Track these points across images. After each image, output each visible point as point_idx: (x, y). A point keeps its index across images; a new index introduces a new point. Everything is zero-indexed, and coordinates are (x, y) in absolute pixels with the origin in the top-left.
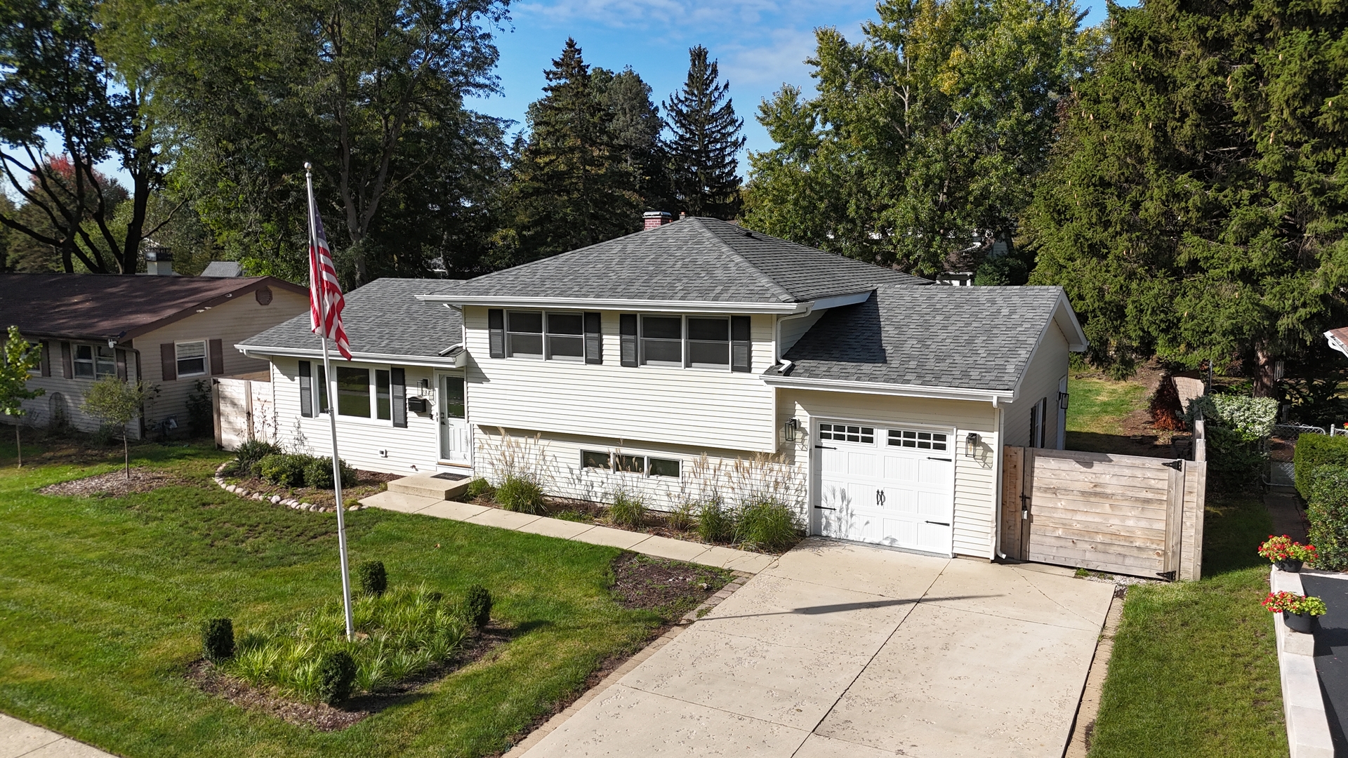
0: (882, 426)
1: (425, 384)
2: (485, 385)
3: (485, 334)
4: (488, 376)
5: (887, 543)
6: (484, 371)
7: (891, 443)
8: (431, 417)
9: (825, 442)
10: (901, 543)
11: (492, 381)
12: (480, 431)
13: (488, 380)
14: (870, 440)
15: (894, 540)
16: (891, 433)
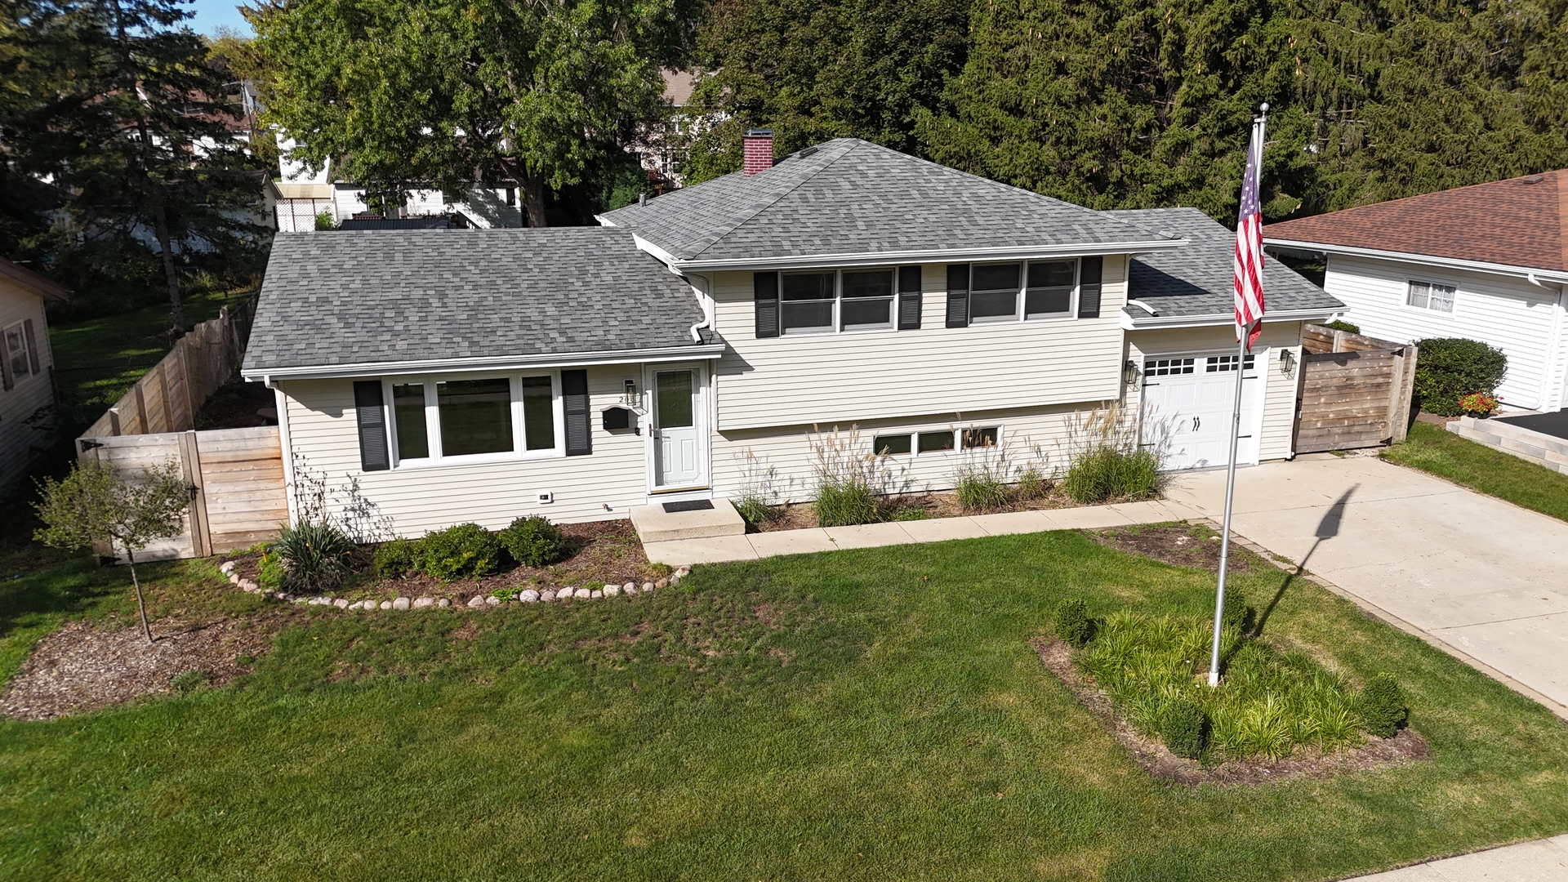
0: (1201, 356)
1: (631, 387)
2: (746, 375)
3: (750, 307)
4: (750, 363)
5: (1198, 465)
6: (743, 356)
7: (1209, 369)
8: (637, 432)
9: (1149, 379)
10: (1211, 463)
11: (757, 369)
12: (722, 438)
13: (750, 368)
14: (1190, 370)
15: (1205, 461)
16: (1211, 360)
